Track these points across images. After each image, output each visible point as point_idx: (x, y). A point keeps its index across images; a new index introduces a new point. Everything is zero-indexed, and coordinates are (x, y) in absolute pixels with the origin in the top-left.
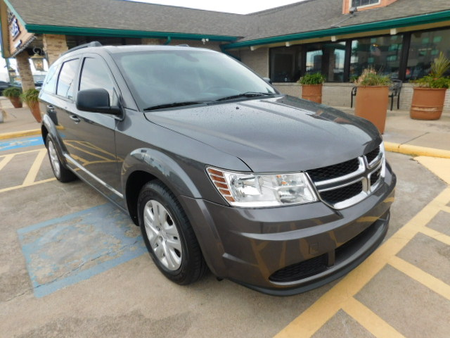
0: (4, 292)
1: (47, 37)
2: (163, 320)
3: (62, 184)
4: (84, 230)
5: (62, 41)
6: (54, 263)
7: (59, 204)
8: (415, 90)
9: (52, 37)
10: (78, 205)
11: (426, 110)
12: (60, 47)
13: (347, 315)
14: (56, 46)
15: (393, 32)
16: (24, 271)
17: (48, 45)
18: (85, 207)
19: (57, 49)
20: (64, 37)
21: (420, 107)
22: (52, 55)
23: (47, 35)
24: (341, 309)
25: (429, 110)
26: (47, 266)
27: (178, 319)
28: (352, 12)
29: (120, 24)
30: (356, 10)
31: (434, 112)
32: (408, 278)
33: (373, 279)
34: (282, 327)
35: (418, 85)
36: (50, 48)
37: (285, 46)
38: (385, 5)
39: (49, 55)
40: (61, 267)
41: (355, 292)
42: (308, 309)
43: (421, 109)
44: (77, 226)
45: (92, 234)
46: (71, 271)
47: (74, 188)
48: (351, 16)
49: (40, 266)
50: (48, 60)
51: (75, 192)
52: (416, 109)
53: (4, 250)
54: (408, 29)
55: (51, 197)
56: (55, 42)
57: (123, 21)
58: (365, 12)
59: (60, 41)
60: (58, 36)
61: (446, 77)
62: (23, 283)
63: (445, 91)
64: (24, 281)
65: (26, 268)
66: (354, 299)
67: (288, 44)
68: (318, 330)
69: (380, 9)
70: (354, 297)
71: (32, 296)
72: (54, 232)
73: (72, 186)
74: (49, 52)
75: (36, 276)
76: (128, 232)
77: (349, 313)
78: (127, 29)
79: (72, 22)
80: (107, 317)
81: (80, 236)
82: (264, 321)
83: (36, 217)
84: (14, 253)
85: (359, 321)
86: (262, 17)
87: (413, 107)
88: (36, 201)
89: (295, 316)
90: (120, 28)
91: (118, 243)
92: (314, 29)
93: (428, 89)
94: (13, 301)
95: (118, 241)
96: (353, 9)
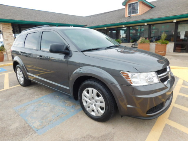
0: (22, 134)
1: (2, 24)
2: (101, 137)
3: (24, 87)
4: (46, 105)
5: (10, 26)
6: (39, 120)
7: (27, 96)
8: (156, 45)
9: (4, 24)
10: (37, 96)
11: (161, 52)
12: (8, 28)
13: (169, 125)
14: (7, 28)
15: (146, 24)
16: (27, 125)
17: (3, 28)
18: (41, 96)
19: (7, 29)
20: (10, 24)
21: (158, 51)
22: (5, 32)
23: (3, 23)
24: (166, 124)
25: (162, 52)
26: (36, 122)
27: (107, 135)
28: (129, 17)
29: (36, 19)
30: (131, 16)
31: (163, 53)
32: (183, 110)
33: (171, 112)
34: (149, 133)
35: (157, 43)
36: (4, 29)
37: (104, 29)
38: (141, 14)
39: (3, 32)
40: (44, 121)
41: (168, 117)
42: (155, 125)
43: (159, 52)
44: (41, 104)
45: (51, 107)
46: (49, 122)
47: (31, 89)
48: (129, 18)
49: (33, 122)
50: (2, 34)
51: (32, 90)
52: (157, 52)
53: (11, 117)
54: (150, 23)
55: (22, 93)
56: (6, 26)
57: (37, 18)
58: (133, 17)
59: (8, 26)
60: (8, 23)
61: (166, 40)
62: (29, 130)
63: (166, 45)
64: (29, 129)
65: (27, 123)
66: (168, 120)
67: (105, 28)
68: (162, 132)
69: (139, 16)
70: (168, 119)
71: (36, 134)
72: (32, 108)
73: (30, 88)
74: (3, 30)
75: (34, 126)
76: (66, 104)
77: (169, 124)
78: (39, 21)
79: (14, 18)
80: (77, 139)
81: (45, 108)
82: (141, 131)
83: (19, 102)
84: (17, 118)
85: (175, 127)
86: (92, 18)
87: (156, 51)
88: (15, 95)
89: (151, 128)
90: (36, 21)
91: (65, 109)
92: (116, 22)
93: (161, 45)
94: (28, 137)
95: (64, 108)
96: (129, 15)
